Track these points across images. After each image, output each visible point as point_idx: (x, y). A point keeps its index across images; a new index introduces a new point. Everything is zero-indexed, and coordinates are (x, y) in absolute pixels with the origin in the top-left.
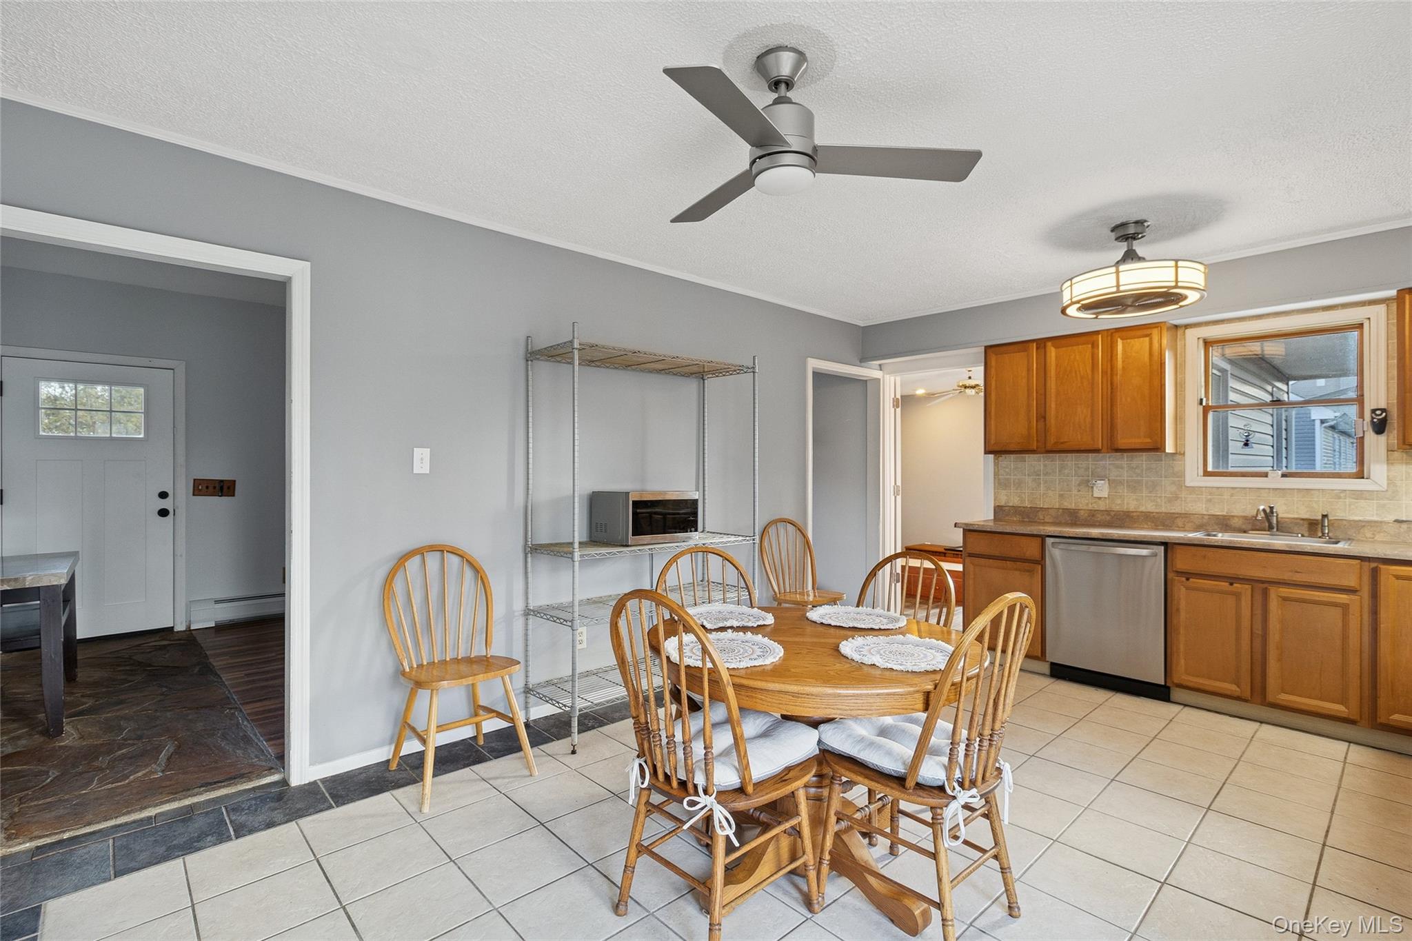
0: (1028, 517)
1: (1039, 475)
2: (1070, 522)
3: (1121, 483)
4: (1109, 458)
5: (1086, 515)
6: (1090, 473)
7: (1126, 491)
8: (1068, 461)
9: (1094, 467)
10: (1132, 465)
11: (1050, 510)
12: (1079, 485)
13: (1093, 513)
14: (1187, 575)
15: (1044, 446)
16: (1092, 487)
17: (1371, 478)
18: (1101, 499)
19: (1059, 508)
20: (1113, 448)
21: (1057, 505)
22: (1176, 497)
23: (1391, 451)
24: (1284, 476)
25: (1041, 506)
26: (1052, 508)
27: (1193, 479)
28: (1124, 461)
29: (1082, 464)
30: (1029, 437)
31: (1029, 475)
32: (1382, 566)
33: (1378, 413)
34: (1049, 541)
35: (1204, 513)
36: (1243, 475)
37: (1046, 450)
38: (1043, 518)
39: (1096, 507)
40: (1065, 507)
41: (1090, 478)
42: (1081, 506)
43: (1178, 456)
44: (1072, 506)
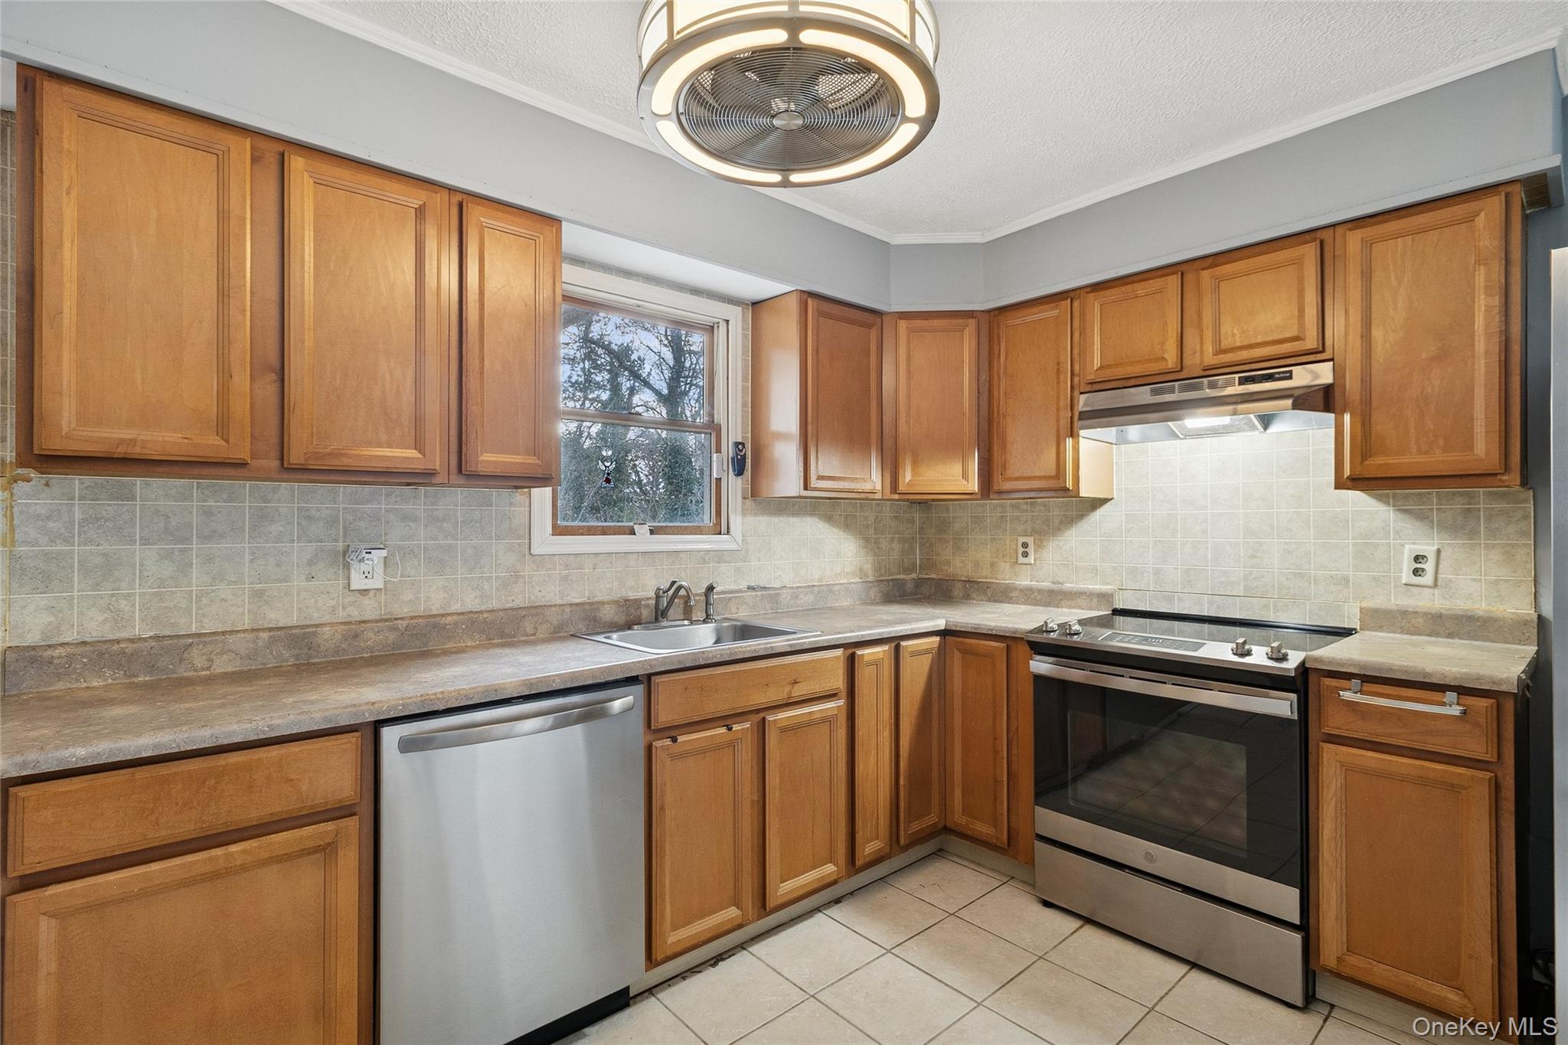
0: (151, 668)
1: (187, 540)
3: (413, 554)
4: (388, 496)
6: (341, 533)
7: (422, 571)
8: (279, 501)
9: (350, 518)
10: (436, 515)
11: (231, 639)
12: (311, 563)
13: (354, 630)
14: (671, 732)
15: (274, 453)
16: (347, 567)
17: (728, 532)
18: (371, 593)
19: (258, 630)
20: (464, 471)
21: (247, 623)
22: (516, 577)
23: (744, 498)
24: (652, 532)
25: (194, 630)
26: (231, 632)
27: (544, 541)
28: (418, 502)
29: (318, 510)
30: (222, 426)
31: (145, 541)
32: (859, 652)
33: (740, 447)
34: (390, 736)
35: (559, 602)
36: (604, 531)
37: (282, 464)
38: (207, 664)
39: (356, 613)
40: (271, 629)
41: (341, 545)
42: (316, 617)
43: (519, 496)
44: (294, 620)
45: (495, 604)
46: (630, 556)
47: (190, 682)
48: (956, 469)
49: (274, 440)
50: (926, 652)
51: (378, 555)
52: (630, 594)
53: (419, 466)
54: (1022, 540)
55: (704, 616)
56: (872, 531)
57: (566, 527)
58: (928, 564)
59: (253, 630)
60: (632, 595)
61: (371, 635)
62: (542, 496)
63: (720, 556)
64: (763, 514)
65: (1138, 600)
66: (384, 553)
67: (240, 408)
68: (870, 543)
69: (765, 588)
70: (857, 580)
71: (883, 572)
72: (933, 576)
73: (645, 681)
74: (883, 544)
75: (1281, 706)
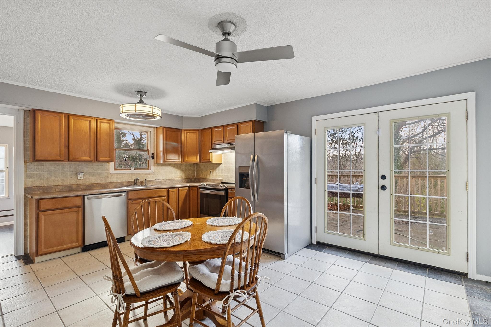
1: (52, 171)
2: (68, 190)
3: (89, 173)
4: (84, 164)
5: (76, 186)
6: (76, 170)
7: (90, 176)
8: (66, 165)
9: (77, 168)
10: (93, 167)
11: (59, 186)
12: (71, 175)
13: (79, 185)
14: (132, 200)
15: (67, 159)
16: (77, 175)
17: (151, 170)
18: (81, 180)
19: (63, 185)
20: (97, 160)
21: (61, 184)
22: (107, 177)
23: (154, 163)
24: (134, 170)
25: (53, 185)
26: (59, 185)
27: (113, 171)
28: (90, 165)
29: (72, 166)
30: (60, 155)
31: (45, 172)
32: (170, 189)
33: (153, 154)
34: (86, 197)
35: (116, 182)
36: (125, 170)
37: (68, 160)
38: (55, 190)
39: (79, 183)
40: (65, 185)
41: (76, 172)
42: (72, 184)
43: (108, 164)
44: (68, 184)
45: (103, 182)
46: (130, 174)
47: (51, 192)
48: (195, 158)
49: (67, 157)
50: (185, 190)
51: (82, 174)
52: (130, 180)
53: (90, 160)
54: (211, 170)
55: (145, 184)
56: (184, 169)
57: (117, 169)
58: (197, 176)
59: (62, 185)
60: (130, 181)
61: (81, 186)
62: (112, 164)
63: (149, 174)
64: (158, 166)
65: (225, 181)
66: (84, 173)
67: (62, 152)
68: (183, 171)
69: (159, 180)
70: (181, 178)
71: (187, 177)
72: (198, 178)
73: (127, 192)
74: (187, 172)
75: (223, 193)
